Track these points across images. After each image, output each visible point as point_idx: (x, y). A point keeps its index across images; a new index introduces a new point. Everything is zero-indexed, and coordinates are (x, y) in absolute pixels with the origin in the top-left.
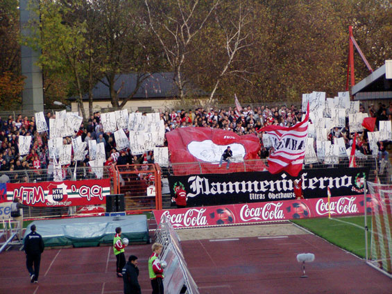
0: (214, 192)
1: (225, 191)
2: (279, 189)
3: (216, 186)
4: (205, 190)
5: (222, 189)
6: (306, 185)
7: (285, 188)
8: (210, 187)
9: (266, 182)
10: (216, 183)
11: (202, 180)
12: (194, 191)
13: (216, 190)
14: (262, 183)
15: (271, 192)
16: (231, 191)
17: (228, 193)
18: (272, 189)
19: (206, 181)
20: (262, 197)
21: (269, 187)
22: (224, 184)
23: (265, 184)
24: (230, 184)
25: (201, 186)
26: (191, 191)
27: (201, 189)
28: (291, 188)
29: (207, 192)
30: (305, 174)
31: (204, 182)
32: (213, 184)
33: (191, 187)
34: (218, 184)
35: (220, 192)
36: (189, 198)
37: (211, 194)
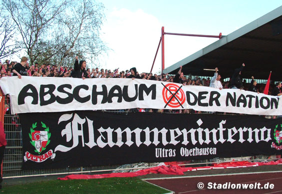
0: (102, 145)
1: (120, 143)
2: (194, 142)
3: (105, 134)
4: (87, 140)
5: (115, 139)
6: (224, 138)
7: (201, 141)
8: (97, 135)
9: (177, 130)
10: (105, 128)
11: (82, 122)
12: (68, 140)
13: (106, 141)
14: (172, 131)
15: (184, 146)
16: (129, 143)
17: (125, 146)
18: (185, 142)
19: (90, 123)
20: (172, 153)
21: (181, 138)
22: (119, 131)
23: (176, 134)
24: (128, 130)
25: (81, 133)
26: (63, 140)
27: (80, 137)
28: (208, 141)
29: (91, 144)
30: (224, 122)
31: (86, 125)
32: (101, 130)
33: (63, 133)
34: (110, 131)
35: (111, 144)
36: (58, 153)
37: (96, 147)
